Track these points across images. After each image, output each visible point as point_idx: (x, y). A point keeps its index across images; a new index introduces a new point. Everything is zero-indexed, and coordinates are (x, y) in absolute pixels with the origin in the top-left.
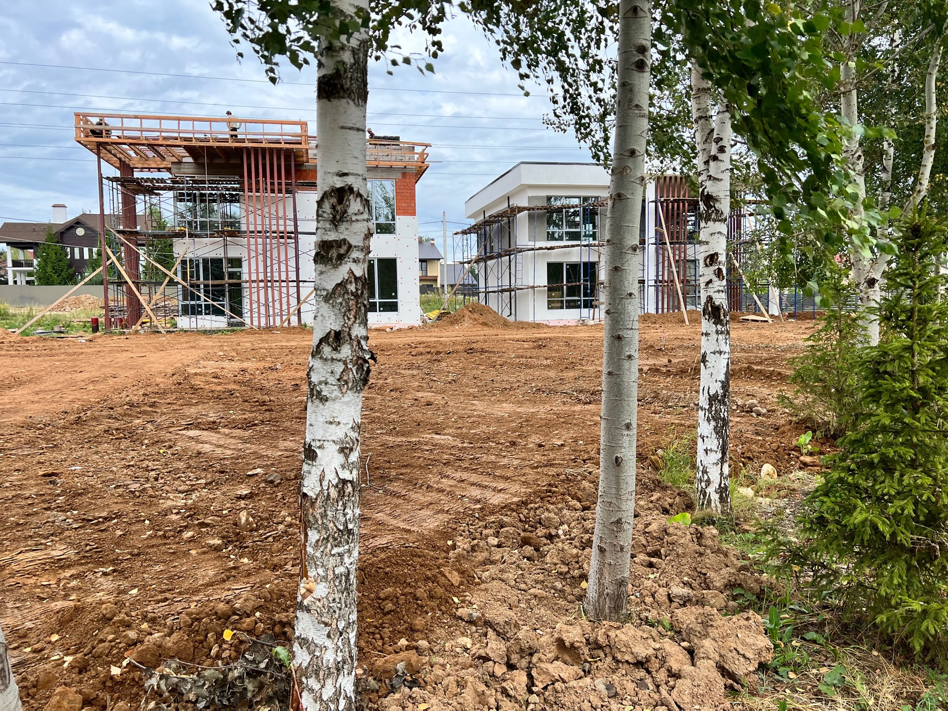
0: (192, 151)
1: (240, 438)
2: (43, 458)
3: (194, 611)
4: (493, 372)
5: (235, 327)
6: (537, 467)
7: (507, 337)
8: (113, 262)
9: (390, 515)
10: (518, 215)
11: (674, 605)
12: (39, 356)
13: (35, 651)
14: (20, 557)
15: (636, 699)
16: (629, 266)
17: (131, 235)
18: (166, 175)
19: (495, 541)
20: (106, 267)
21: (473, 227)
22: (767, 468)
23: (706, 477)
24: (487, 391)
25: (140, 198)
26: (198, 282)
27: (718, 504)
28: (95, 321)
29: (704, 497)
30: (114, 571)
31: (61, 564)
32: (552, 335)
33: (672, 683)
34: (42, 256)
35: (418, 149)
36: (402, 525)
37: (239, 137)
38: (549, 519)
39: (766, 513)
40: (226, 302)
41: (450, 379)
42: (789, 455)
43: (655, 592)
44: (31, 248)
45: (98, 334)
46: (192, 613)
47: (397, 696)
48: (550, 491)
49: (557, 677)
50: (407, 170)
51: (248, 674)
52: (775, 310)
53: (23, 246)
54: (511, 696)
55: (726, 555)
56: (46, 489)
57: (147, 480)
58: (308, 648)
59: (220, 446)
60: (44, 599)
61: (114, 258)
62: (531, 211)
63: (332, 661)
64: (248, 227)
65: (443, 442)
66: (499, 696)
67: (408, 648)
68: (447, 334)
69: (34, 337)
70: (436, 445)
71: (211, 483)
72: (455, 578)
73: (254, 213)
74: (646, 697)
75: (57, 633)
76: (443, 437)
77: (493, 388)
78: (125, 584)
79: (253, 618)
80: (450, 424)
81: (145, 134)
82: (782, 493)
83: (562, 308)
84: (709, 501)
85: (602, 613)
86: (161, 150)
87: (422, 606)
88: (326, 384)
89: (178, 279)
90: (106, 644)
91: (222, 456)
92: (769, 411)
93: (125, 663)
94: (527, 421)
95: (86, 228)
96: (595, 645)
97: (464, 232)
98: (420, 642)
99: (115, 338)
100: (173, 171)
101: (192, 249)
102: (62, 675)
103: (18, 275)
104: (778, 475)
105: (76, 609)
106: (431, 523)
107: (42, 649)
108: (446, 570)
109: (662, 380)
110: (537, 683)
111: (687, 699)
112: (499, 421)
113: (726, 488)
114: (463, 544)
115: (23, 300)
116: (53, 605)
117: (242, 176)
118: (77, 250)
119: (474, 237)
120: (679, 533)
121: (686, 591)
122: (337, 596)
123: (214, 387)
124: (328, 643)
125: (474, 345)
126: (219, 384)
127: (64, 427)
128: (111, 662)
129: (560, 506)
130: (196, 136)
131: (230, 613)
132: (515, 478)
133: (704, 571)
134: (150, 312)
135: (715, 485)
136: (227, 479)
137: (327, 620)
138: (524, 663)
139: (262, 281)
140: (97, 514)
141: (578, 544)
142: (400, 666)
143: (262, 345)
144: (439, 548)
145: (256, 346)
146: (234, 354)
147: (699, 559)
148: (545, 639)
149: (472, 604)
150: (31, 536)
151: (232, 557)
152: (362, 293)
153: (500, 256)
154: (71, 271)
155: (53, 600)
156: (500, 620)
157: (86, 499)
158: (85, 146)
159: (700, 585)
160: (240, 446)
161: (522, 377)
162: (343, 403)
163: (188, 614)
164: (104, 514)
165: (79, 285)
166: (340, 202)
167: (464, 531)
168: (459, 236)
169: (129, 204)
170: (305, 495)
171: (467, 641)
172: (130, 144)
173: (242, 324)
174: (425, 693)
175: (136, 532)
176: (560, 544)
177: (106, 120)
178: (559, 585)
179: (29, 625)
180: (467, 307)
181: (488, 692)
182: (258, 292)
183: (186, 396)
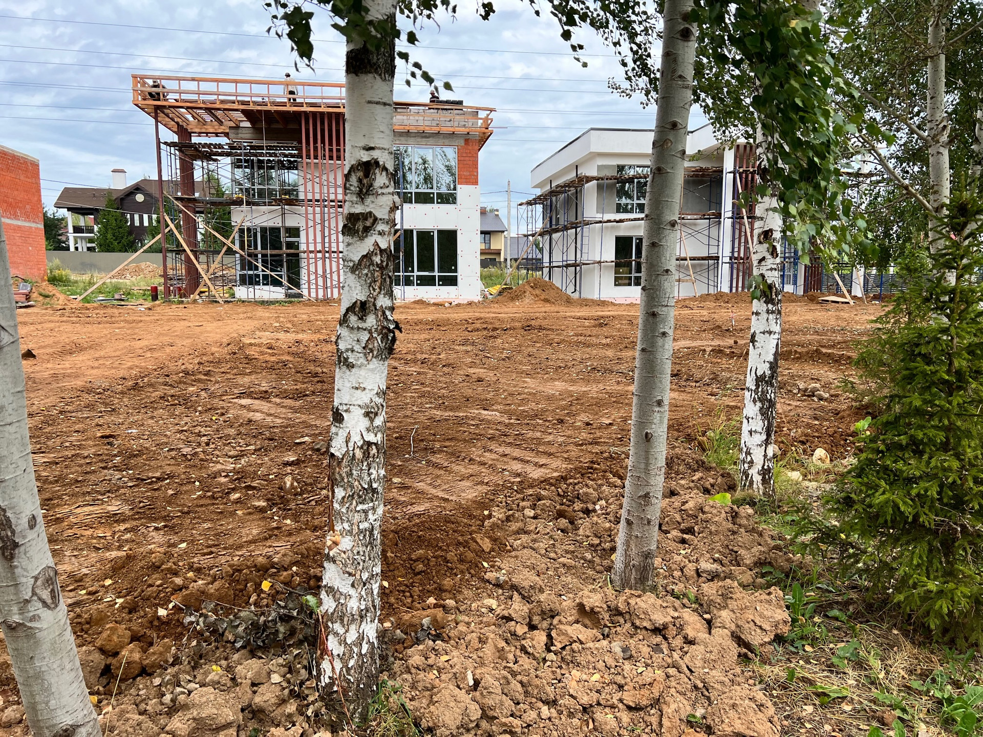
0: (250, 115)
1: (291, 408)
2: (101, 421)
3: (236, 563)
4: (549, 350)
5: (293, 298)
6: (581, 445)
7: (568, 314)
8: (171, 230)
9: (430, 484)
10: (586, 186)
11: (701, 580)
12: (99, 323)
13: (89, 593)
14: (79, 511)
15: (649, 662)
16: (667, 241)
17: (189, 202)
18: (223, 140)
19: (531, 513)
20: (164, 234)
21: (539, 198)
22: (820, 452)
23: (749, 459)
24: (540, 369)
25: (198, 164)
26: (256, 252)
27: (760, 486)
28: (155, 289)
29: (747, 478)
30: (165, 526)
31: (116, 518)
32: (616, 313)
33: (686, 649)
34: (102, 223)
35: (482, 114)
36: (441, 494)
37: (298, 100)
38: (586, 494)
39: (811, 497)
40: (284, 272)
41: (503, 356)
42: (846, 440)
43: (684, 567)
44: (91, 214)
45: (157, 302)
46: (234, 565)
47: (421, 647)
48: (592, 468)
49: (575, 638)
50: (470, 137)
51: (281, 618)
52: (858, 291)
53: (83, 212)
54: (529, 654)
55: (761, 535)
56: (104, 450)
57: (199, 444)
58: (334, 596)
59: (271, 415)
60: (100, 549)
61: (172, 226)
62: (600, 181)
63: (355, 608)
64: (306, 195)
65: (490, 418)
66: (518, 653)
67: (436, 606)
68: (506, 310)
69: (95, 305)
70: (483, 420)
71: (260, 449)
72: (487, 545)
73: (311, 180)
74: (660, 660)
75: (111, 578)
76: (490, 413)
77: (547, 366)
78: (174, 539)
79: (290, 572)
80: (500, 400)
81: (202, 97)
82: (831, 477)
83: (630, 284)
84: (752, 483)
85: (628, 584)
86: (219, 114)
87: (452, 569)
88: (353, 351)
89: (236, 247)
90: (155, 588)
91: (272, 425)
92: (832, 396)
93: (171, 606)
94: (578, 399)
95: (146, 195)
96: (616, 612)
97: (529, 203)
98: (447, 601)
99: (174, 306)
100: (231, 135)
101: (249, 217)
102: (113, 614)
103: (79, 241)
104: (831, 460)
105: (128, 557)
106: (469, 493)
107: (97, 592)
108: (478, 537)
109: (724, 362)
110: (556, 643)
111: (699, 663)
112: (550, 398)
113: (769, 470)
114: (498, 514)
115: (84, 267)
116: (107, 554)
117: (300, 142)
118: (136, 217)
119: (539, 208)
120: (715, 511)
121: (715, 566)
122: (361, 549)
123: (268, 358)
124: (352, 592)
125: (533, 323)
126: (273, 355)
127: (122, 393)
128: (159, 605)
129: (600, 482)
130: (254, 99)
131: (268, 566)
132: (558, 454)
133: (735, 549)
134: (208, 281)
135: (758, 466)
136: (276, 446)
137: (350, 571)
138: (545, 624)
139: (320, 252)
140: (150, 474)
141: (612, 519)
142: (426, 621)
143: (318, 317)
144: (475, 517)
145: (313, 318)
146: (289, 325)
147: (732, 537)
148: (567, 603)
149: (501, 569)
150: (88, 492)
151: (276, 518)
152: (387, 265)
153: (566, 228)
154: (131, 238)
155: (108, 550)
156: (526, 584)
157: (140, 460)
158: (143, 109)
159: (731, 562)
160: (290, 415)
161: (579, 355)
162: (369, 370)
163: (230, 566)
164: (158, 474)
165: (138, 253)
166: (367, 175)
167: (501, 502)
168: (524, 207)
169: (187, 169)
170: (332, 455)
171: (493, 603)
172: (187, 108)
173: (300, 295)
174: (448, 647)
175: (186, 492)
176: (595, 518)
177: (164, 82)
178: (588, 556)
179: (85, 571)
180: (528, 283)
181: (507, 649)
182: (316, 263)
183: (240, 365)
